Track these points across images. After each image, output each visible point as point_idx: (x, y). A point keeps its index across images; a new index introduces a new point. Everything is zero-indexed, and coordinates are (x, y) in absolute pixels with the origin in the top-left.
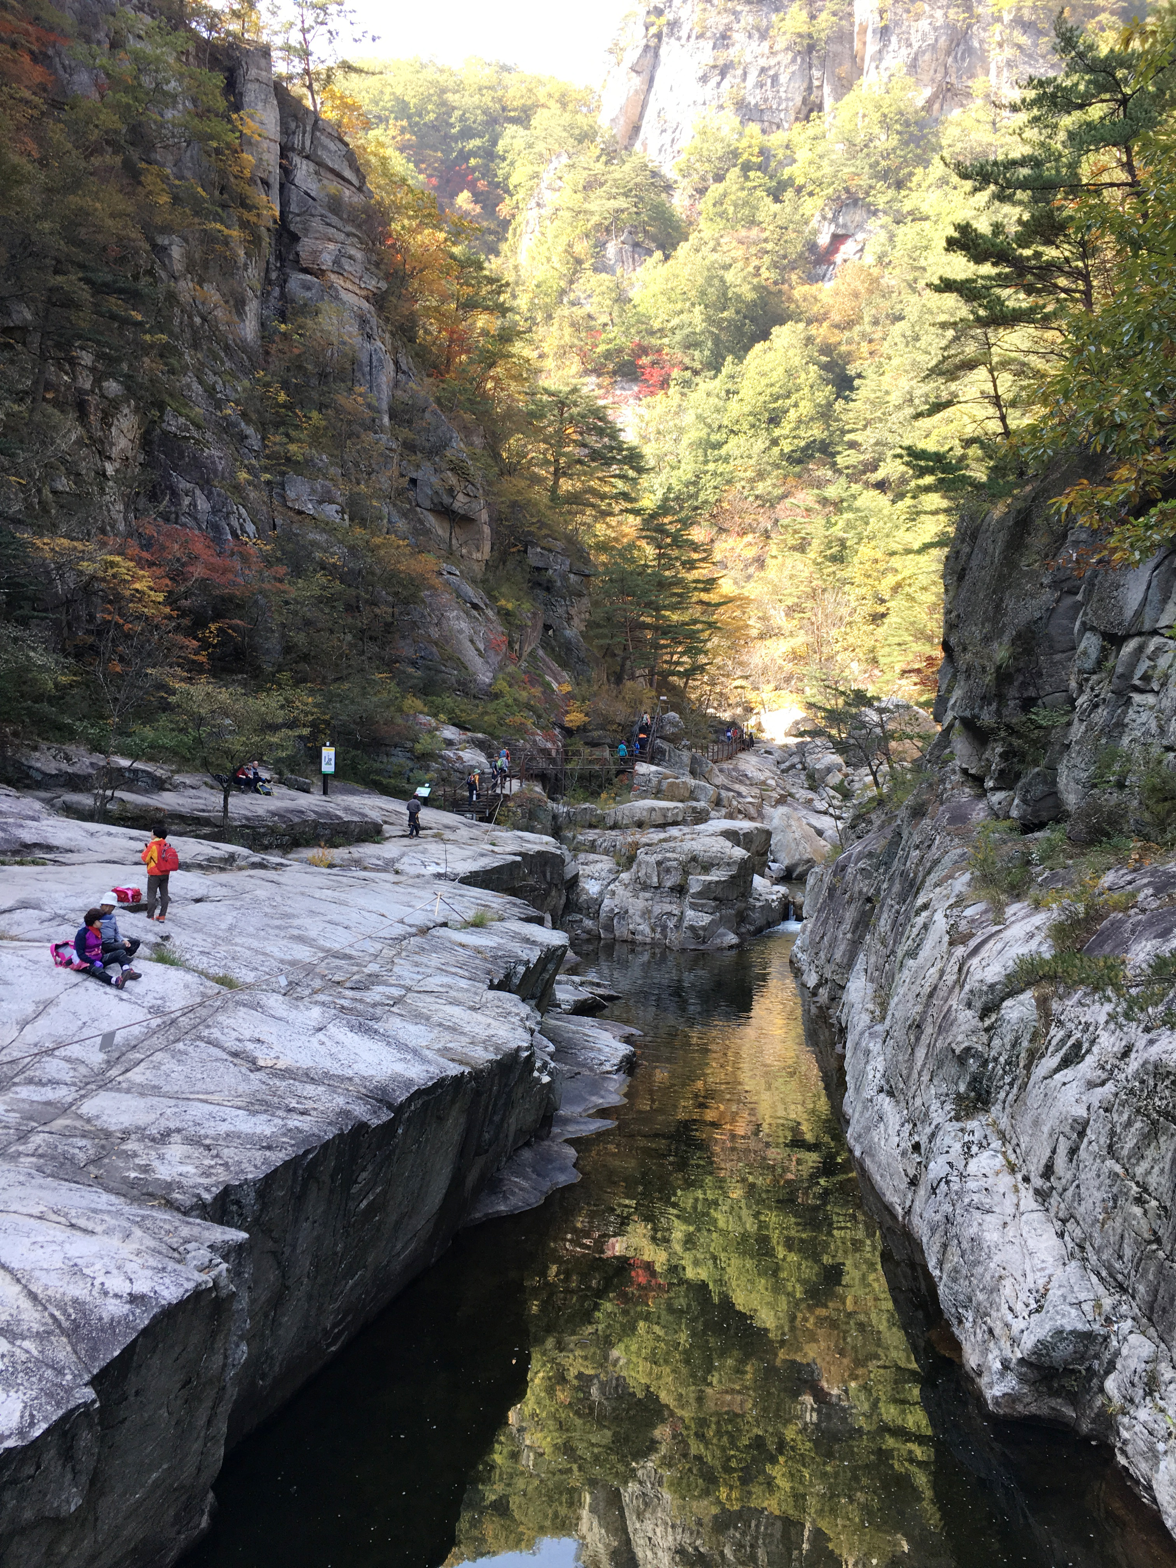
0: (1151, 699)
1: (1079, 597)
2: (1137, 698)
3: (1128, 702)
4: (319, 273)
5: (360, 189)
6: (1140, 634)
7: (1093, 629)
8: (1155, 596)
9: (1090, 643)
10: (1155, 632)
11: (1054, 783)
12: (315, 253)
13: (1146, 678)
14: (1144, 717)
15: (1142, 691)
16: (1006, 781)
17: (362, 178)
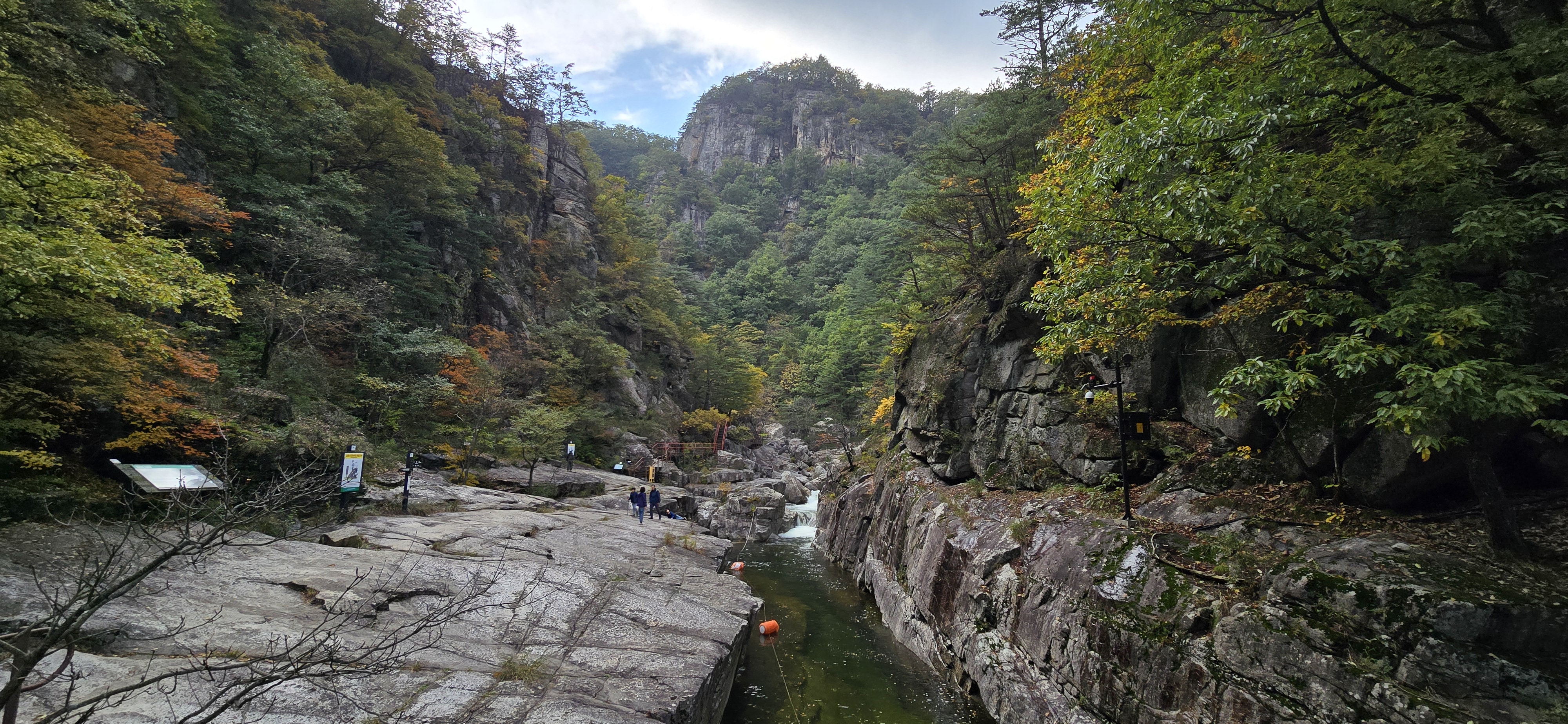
0: (1018, 420)
1: (976, 373)
2: (1010, 420)
3: (1006, 422)
4: (564, 215)
5: (585, 178)
6: (1009, 390)
7: (984, 388)
8: (1016, 374)
9: (983, 394)
10: (1017, 390)
11: (968, 459)
12: (563, 205)
13: (1015, 410)
14: (1016, 428)
15: (1012, 416)
16: (941, 458)
17: (585, 172)
